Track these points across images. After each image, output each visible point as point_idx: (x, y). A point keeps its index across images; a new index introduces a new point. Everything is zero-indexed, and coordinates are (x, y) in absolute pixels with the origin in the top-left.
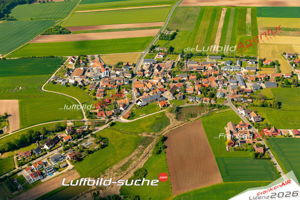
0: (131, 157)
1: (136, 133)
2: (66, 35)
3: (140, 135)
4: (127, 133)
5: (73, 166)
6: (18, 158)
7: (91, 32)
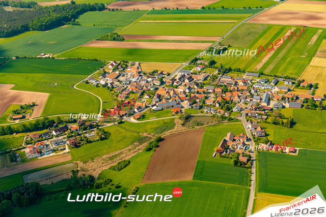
0: (123, 150)
1: (138, 133)
2: (119, 42)
3: (141, 134)
4: (130, 131)
5: (69, 151)
6: (27, 138)
7: (144, 41)
